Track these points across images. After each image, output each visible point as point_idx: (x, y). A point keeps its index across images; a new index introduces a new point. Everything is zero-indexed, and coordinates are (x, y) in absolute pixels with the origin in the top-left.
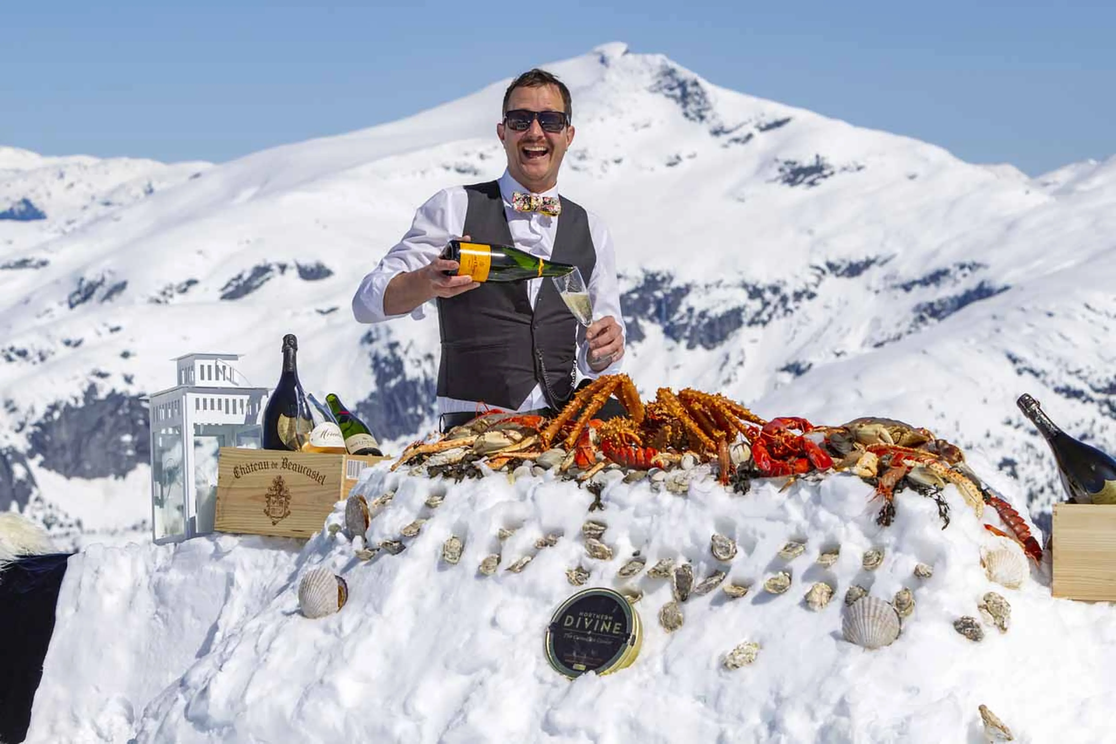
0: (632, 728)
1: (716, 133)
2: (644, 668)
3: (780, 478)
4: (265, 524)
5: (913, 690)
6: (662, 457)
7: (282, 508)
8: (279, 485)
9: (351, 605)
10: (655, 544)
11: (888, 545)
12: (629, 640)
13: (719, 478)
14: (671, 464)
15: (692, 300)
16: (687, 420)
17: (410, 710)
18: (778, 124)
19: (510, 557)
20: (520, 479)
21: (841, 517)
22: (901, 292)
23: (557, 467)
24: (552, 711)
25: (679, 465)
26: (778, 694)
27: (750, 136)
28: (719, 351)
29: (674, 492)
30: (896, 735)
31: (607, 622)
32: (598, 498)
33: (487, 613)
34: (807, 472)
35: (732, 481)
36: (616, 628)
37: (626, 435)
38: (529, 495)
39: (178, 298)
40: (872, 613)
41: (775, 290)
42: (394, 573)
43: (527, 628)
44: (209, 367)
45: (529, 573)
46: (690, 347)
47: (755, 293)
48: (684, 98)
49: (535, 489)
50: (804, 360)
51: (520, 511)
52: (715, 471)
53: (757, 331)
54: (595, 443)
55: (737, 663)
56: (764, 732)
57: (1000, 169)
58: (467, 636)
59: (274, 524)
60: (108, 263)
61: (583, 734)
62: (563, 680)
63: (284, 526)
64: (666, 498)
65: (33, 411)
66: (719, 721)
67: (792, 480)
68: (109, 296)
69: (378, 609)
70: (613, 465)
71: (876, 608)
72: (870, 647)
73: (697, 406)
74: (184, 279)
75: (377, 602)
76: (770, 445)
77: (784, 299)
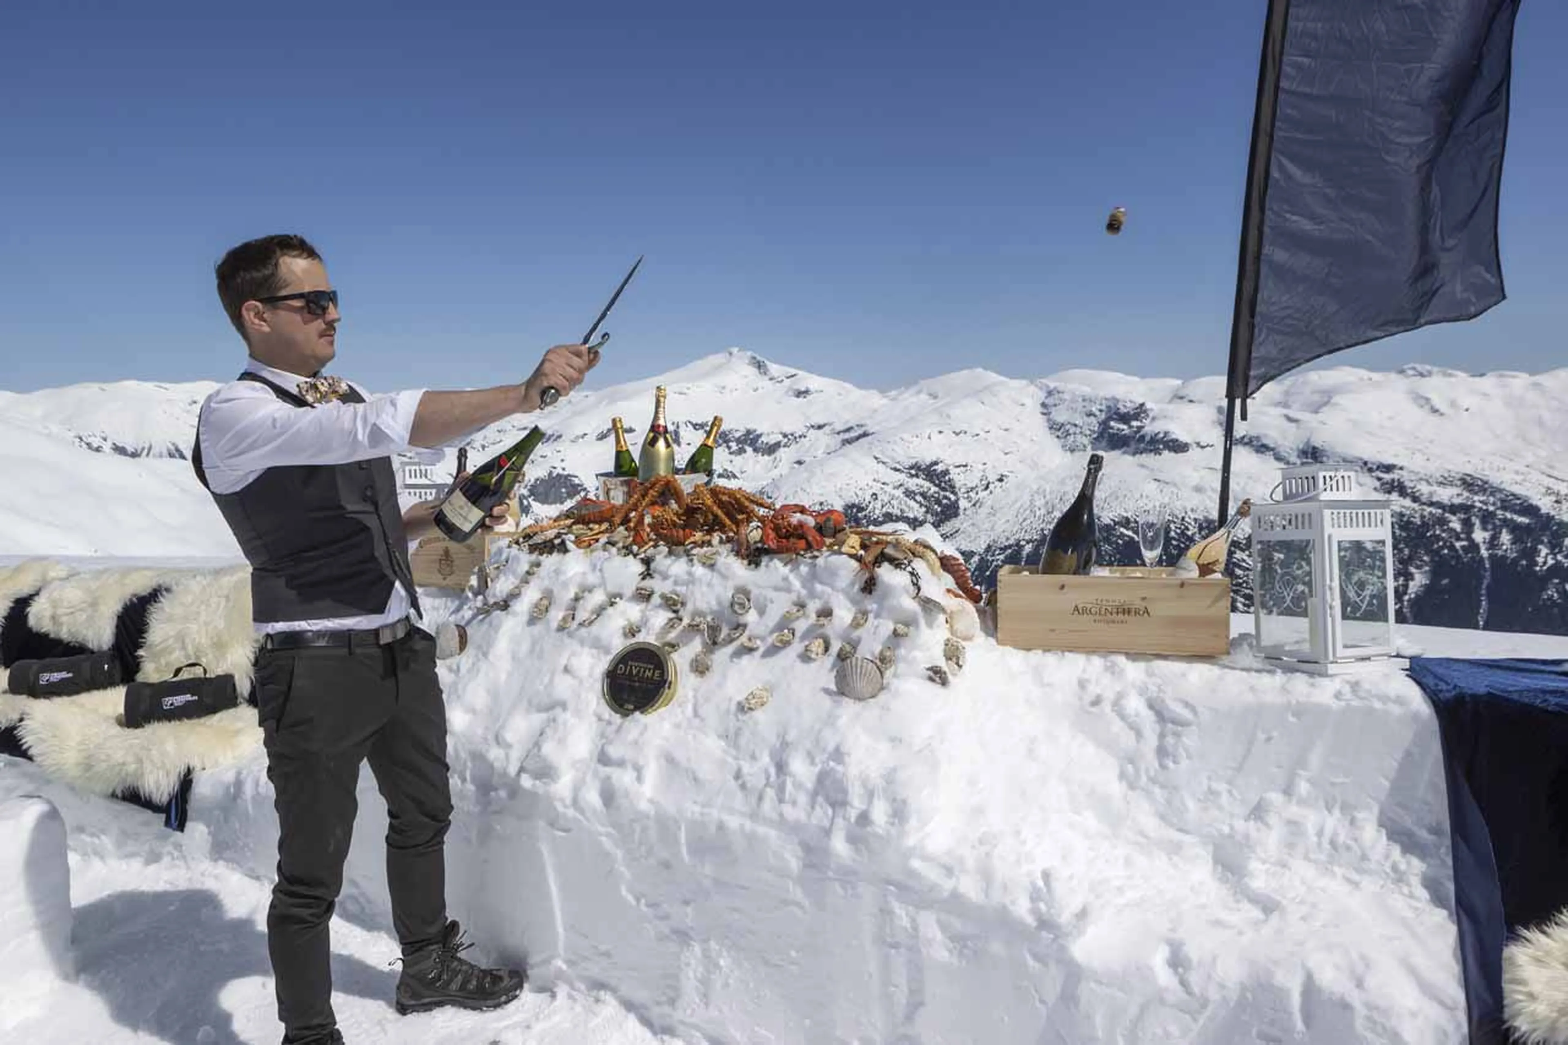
0: (667, 760)
1: (771, 379)
2: (679, 710)
3: (784, 556)
4: (437, 578)
5: (895, 740)
6: (698, 536)
7: (448, 569)
8: (447, 552)
9: (470, 650)
10: (690, 607)
11: (871, 612)
12: (667, 685)
13: (738, 554)
14: (703, 542)
15: (764, 439)
16: (715, 508)
17: (500, 740)
18: (792, 376)
19: (582, 615)
20: (595, 554)
21: (833, 588)
22: (836, 436)
23: (620, 545)
24: (606, 747)
25: (709, 543)
26: (784, 737)
27: (782, 381)
28: (773, 457)
29: (704, 564)
30: (884, 784)
31: (650, 670)
32: (648, 569)
33: (563, 662)
34: (805, 550)
35: (748, 556)
36: (656, 675)
37: (671, 520)
38: (598, 567)
39: (581, 440)
40: (859, 670)
41: (792, 435)
42: (497, 629)
43: (590, 675)
44: (415, 471)
45: (594, 628)
46: (763, 455)
47: (785, 436)
48: (759, 367)
49: (603, 563)
50: (803, 459)
51: (592, 579)
52: (736, 548)
53: (786, 449)
54: (649, 525)
55: (752, 706)
56: (773, 771)
57: (872, 391)
58: (546, 680)
59: (444, 579)
60: (556, 428)
61: (629, 766)
62: (617, 718)
63: (451, 581)
64: (699, 570)
65: (530, 481)
66: (736, 758)
67: (794, 556)
68: (555, 440)
69: (485, 655)
70: (662, 543)
71: (862, 666)
72: (860, 699)
73: (725, 498)
74: (582, 433)
75: (485, 649)
76: (777, 529)
77: (795, 438)
